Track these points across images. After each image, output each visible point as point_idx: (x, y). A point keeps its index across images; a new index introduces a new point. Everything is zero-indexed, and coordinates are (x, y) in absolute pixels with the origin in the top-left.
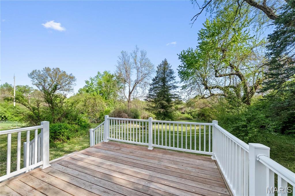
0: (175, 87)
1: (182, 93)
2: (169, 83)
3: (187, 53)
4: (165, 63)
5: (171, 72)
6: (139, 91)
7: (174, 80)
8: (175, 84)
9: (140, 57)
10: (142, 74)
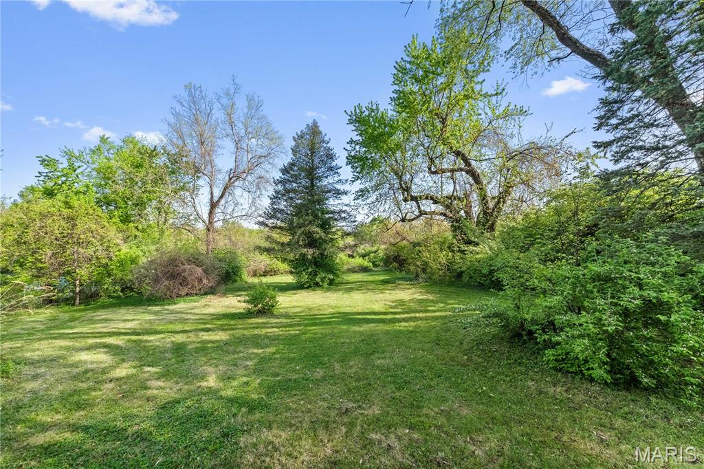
0: (338, 193)
1: (357, 207)
2: (325, 182)
3: (367, 113)
4: (314, 131)
5: (330, 156)
6: (241, 200)
7: (336, 175)
8: (339, 186)
9: (246, 110)
10: (250, 157)
